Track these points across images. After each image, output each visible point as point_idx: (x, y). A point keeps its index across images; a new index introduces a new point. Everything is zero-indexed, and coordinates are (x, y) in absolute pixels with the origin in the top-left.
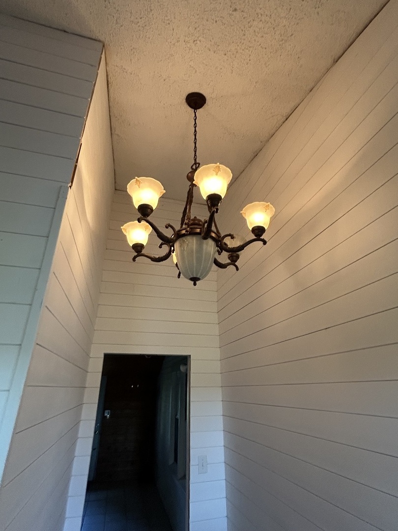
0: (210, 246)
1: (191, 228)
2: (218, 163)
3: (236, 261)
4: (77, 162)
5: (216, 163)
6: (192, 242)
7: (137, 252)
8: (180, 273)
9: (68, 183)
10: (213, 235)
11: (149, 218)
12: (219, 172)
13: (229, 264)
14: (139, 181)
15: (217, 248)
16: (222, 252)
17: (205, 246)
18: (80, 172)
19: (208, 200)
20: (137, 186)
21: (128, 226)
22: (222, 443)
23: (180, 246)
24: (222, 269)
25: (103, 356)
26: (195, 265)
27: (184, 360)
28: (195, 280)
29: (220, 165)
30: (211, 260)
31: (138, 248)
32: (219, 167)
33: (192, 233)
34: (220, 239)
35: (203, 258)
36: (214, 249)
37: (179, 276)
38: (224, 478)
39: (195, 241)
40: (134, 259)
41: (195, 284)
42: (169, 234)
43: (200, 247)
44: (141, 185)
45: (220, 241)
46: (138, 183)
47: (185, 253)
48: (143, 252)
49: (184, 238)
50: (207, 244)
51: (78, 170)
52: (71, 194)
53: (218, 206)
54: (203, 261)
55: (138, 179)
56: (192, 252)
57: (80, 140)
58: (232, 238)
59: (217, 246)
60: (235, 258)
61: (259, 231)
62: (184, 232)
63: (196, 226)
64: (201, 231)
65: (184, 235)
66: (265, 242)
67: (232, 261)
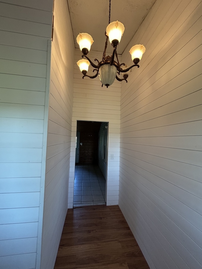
0: (114, 69)
1: (106, 60)
2: (117, 21)
3: (126, 78)
4: (53, 27)
5: (116, 21)
6: (106, 67)
7: (84, 74)
8: (103, 84)
9: (51, 38)
10: (116, 64)
11: (87, 56)
12: (118, 26)
13: (123, 79)
14: (81, 35)
15: (117, 71)
16: (120, 73)
17: (111, 69)
18: (55, 32)
19: (112, 44)
20: (81, 38)
21: (79, 62)
22: (119, 155)
23: (101, 70)
24: (120, 82)
25: (76, 121)
26: (107, 78)
27: (106, 124)
28: (107, 85)
29: (118, 22)
30: (114, 76)
31: (84, 72)
32: (118, 23)
33: (106, 63)
34: (119, 66)
35: (111, 75)
36: (116, 71)
37: (102, 86)
38: (119, 166)
39: (107, 67)
40: (83, 78)
41: (107, 87)
42: (96, 64)
43: (109, 69)
44: (82, 37)
45: (119, 67)
46: (81, 36)
47: (103, 73)
48: (87, 74)
49: (103, 66)
50: (113, 69)
51: (54, 31)
52: (53, 44)
53: (117, 46)
54: (111, 76)
55: (81, 34)
56: (106, 72)
57: (52, 13)
58: (124, 65)
59: (118, 70)
60: (126, 76)
61: (137, 61)
62: (102, 63)
63: (108, 60)
64: (110, 62)
65: (103, 64)
66: (139, 66)
67: (125, 78)
